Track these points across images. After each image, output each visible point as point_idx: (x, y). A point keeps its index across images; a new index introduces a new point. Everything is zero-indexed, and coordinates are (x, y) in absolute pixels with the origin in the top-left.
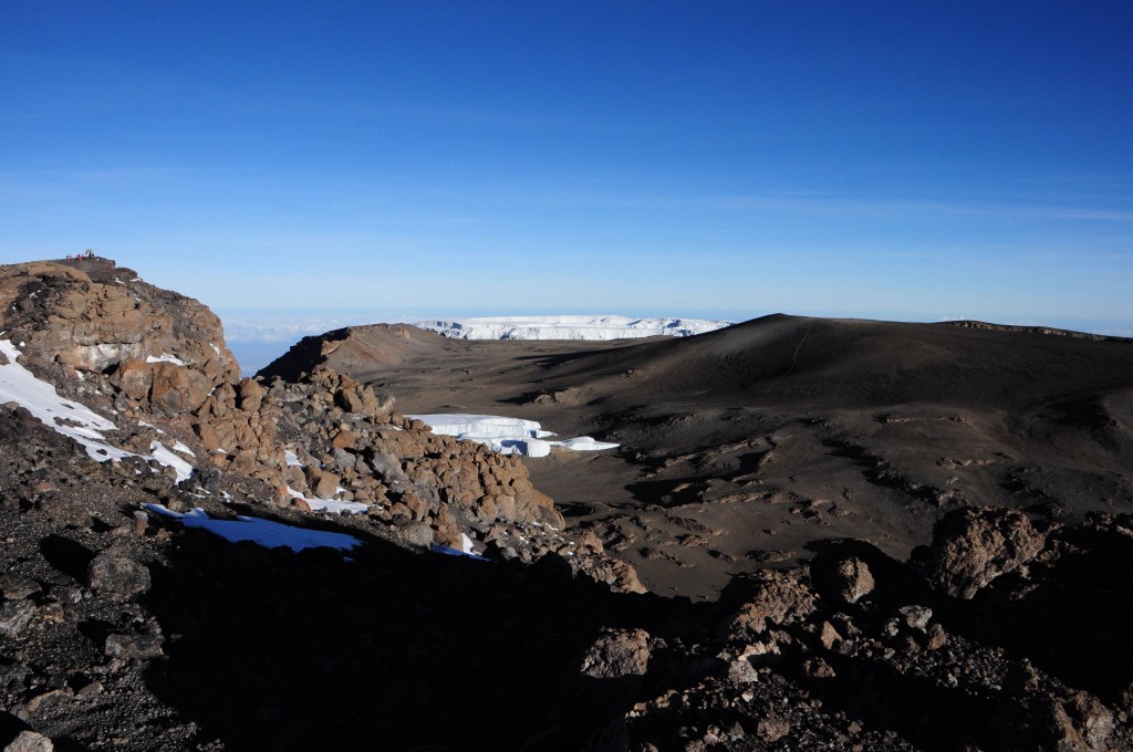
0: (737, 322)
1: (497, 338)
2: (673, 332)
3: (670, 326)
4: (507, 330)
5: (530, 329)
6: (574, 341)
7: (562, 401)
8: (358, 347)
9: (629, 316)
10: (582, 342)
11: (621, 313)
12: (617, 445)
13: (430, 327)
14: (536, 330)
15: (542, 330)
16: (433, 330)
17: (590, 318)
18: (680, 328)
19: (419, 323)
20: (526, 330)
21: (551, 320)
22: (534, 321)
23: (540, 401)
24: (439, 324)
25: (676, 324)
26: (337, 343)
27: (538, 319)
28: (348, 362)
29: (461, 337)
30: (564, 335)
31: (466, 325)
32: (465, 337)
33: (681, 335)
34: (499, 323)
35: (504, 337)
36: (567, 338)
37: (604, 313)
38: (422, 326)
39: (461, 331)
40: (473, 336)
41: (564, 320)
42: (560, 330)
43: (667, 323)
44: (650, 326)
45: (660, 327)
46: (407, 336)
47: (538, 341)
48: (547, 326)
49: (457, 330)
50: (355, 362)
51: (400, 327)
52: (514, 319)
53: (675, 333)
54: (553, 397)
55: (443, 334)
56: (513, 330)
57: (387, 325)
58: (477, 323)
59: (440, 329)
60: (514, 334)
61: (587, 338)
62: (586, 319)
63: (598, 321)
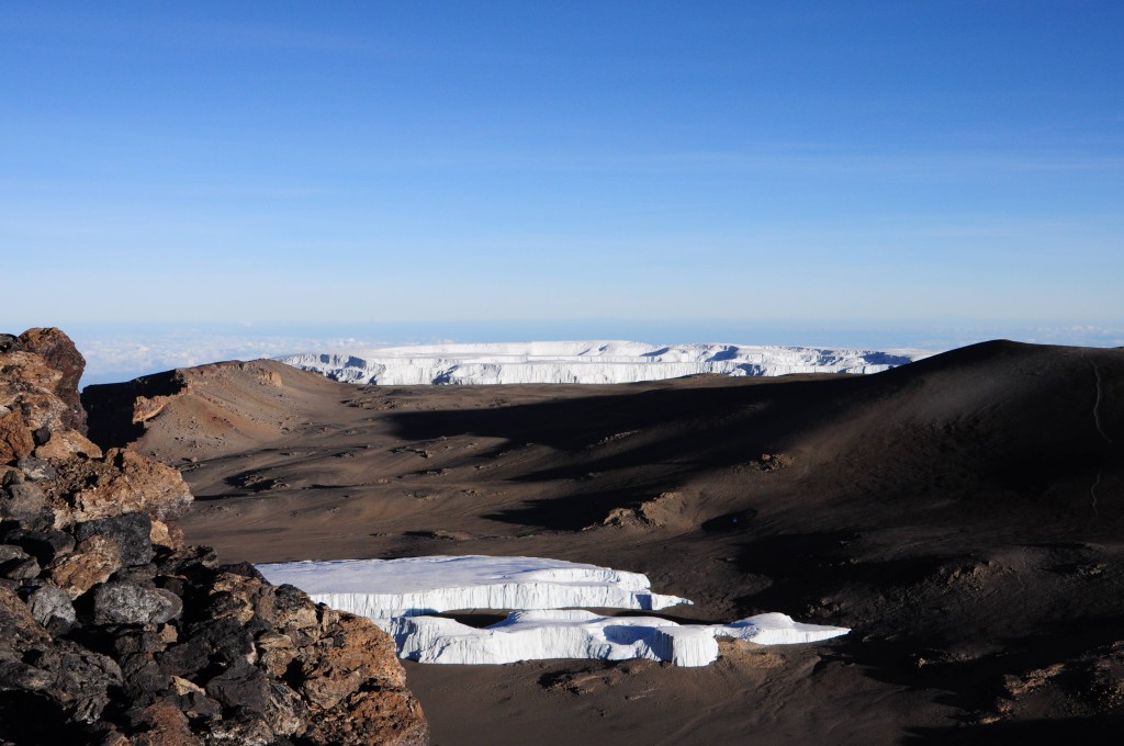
0: (919, 355)
1: (427, 381)
2: (730, 368)
3: (719, 357)
4: (445, 368)
5: (485, 366)
6: (562, 387)
7: (659, 522)
8: (204, 407)
9: (647, 342)
10: (577, 387)
11: (633, 336)
12: (844, 631)
13: (309, 364)
14: (497, 368)
15: (504, 368)
16: (314, 370)
17: (580, 346)
18: (740, 360)
19: (288, 357)
20: (477, 369)
21: (515, 349)
22: (490, 352)
23: (615, 521)
24: (325, 359)
25: (730, 353)
26: (162, 401)
27: (493, 348)
28: (187, 436)
29: (365, 381)
30: (544, 376)
31: (372, 362)
32: (372, 381)
33: (743, 373)
34: (426, 357)
35: (441, 379)
36: (548, 380)
37: (602, 333)
38: (294, 362)
39: (365, 373)
40: (387, 380)
41: (538, 349)
42: (536, 367)
43: (713, 353)
44: (684, 358)
45: (703, 359)
46: (277, 381)
47: (499, 387)
48: (511, 360)
49: (357, 369)
50: (200, 436)
51: (263, 366)
52: (452, 349)
53: (732, 369)
54: (639, 514)
55: (332, 376)
56: (455, 367)
57: (241, 364)
58: (390, 357)
59: (326, 368)
60: (457, 374)
61: (584, 380)
62: (574, 347)
63: (595, 351)
